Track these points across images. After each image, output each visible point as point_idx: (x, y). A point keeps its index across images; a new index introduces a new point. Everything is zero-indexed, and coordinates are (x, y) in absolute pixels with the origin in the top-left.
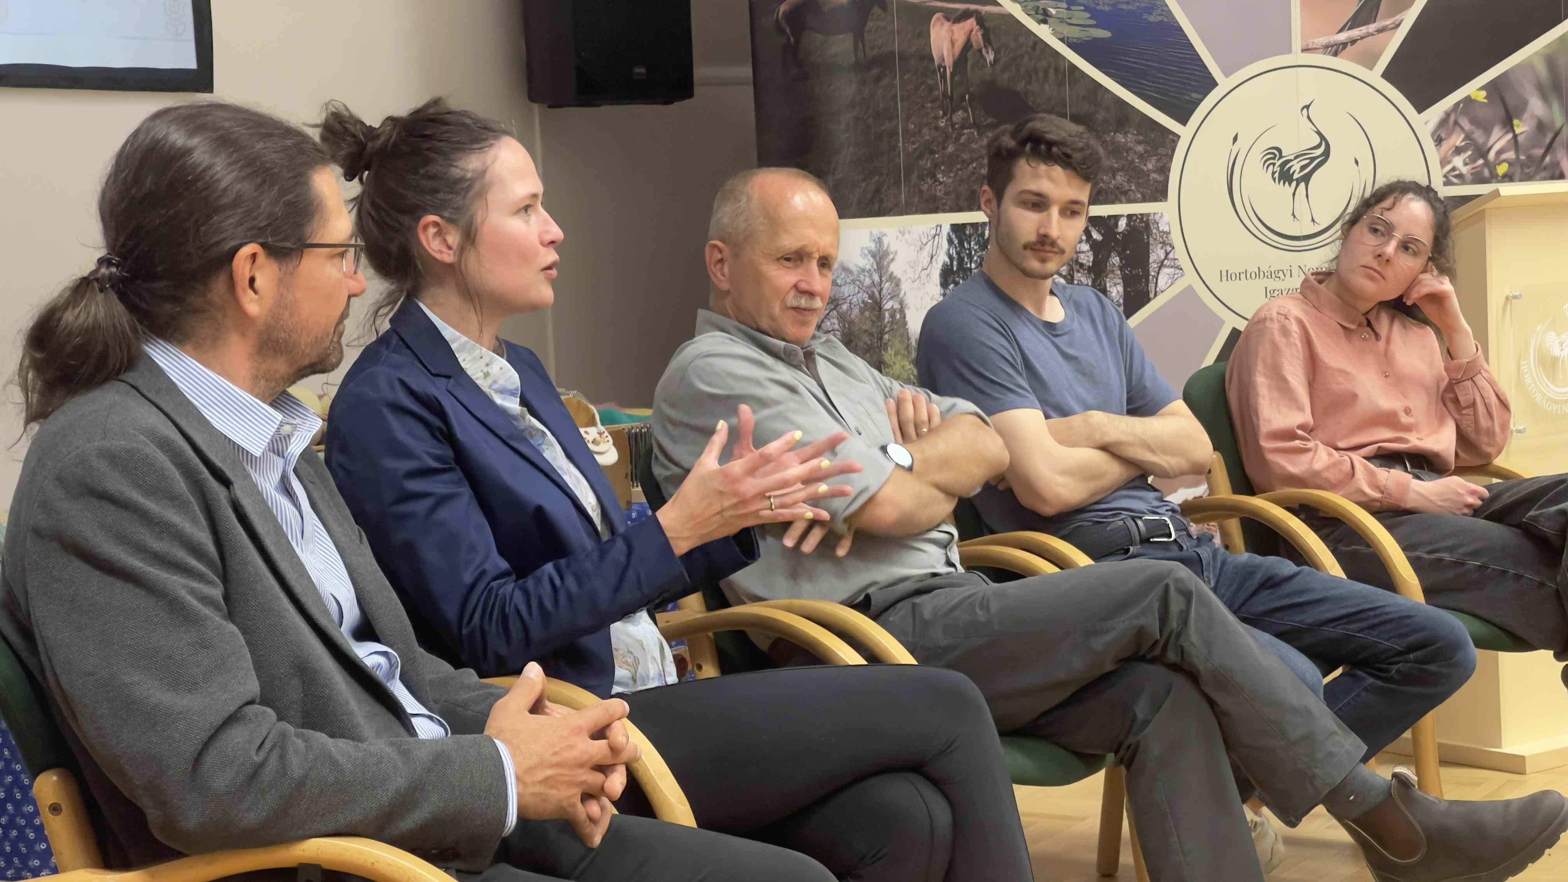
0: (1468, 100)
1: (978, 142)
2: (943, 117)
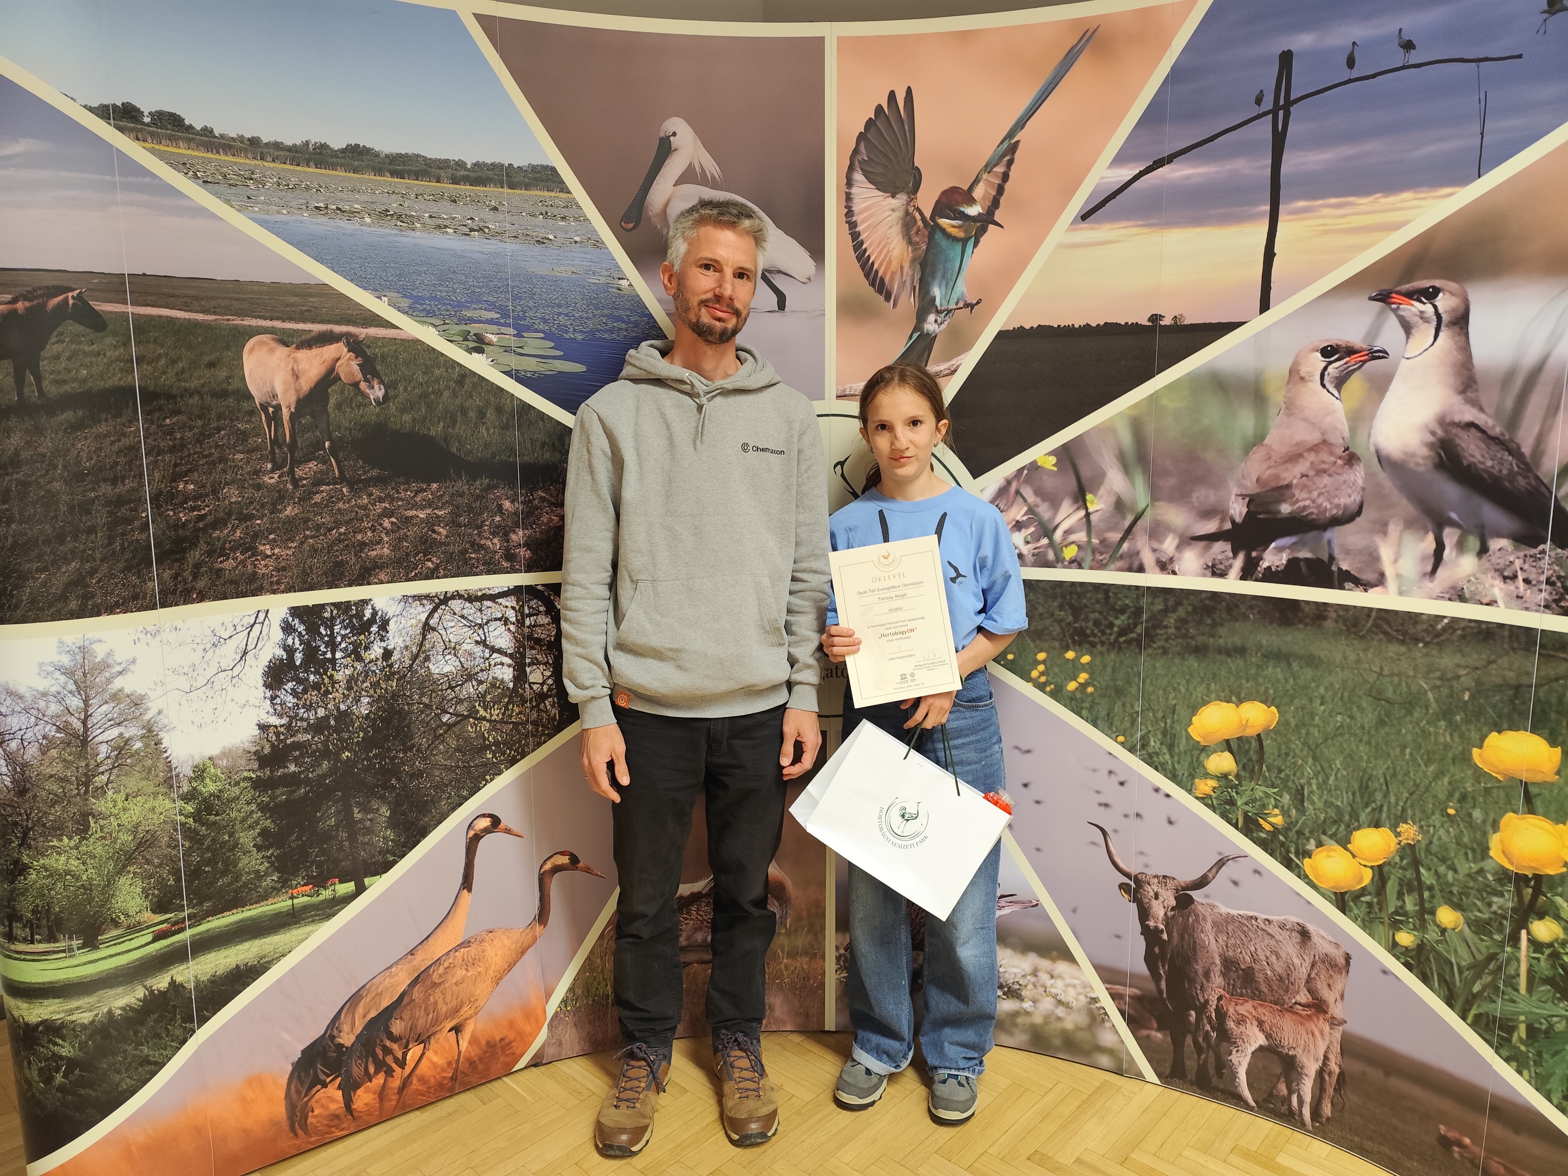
0: (1034, 467)
1: (349, 501)
2: (272, 471)
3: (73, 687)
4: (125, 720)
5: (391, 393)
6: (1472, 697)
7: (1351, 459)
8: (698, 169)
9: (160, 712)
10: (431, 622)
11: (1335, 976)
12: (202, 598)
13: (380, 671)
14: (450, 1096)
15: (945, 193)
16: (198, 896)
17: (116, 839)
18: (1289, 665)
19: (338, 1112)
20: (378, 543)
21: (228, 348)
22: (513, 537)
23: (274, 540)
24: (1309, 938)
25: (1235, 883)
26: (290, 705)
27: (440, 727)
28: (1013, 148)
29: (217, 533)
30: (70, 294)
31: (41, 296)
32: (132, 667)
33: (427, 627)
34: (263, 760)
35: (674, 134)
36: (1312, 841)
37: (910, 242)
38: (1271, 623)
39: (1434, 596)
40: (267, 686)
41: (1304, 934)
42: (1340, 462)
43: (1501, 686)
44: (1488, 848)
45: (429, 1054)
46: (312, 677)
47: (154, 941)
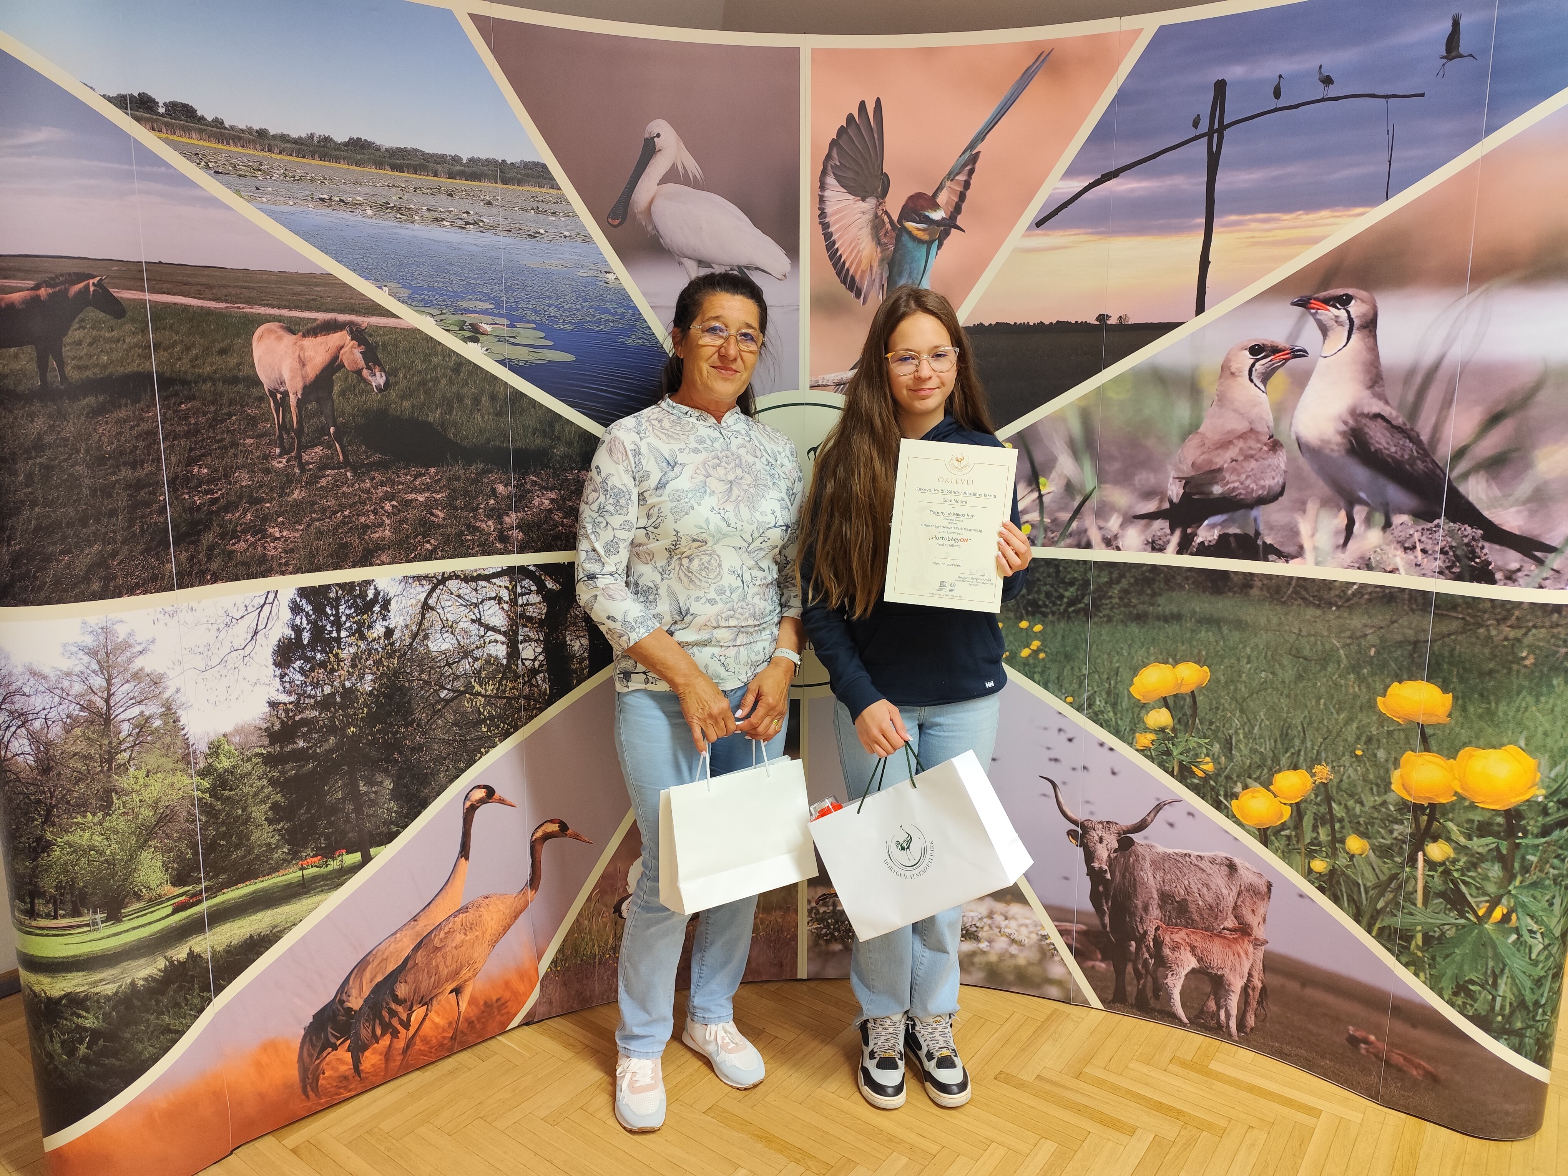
1: (353, 484)
2: (280, 456)
3: (95, 667)
4: (146, 699)
5: (392, 380)
6: (1378, 652)
7: (1275, 445)
8: (681, 170)
9: (178, 691)
10: (431, 602)
11: (1259, 902)
12: (215, 579)
13: (384, 649)
14: (449, 1056)
15: (911, 198)
16: (214, 869)
17: (138, 814)
18: (1220, 628)
19: (347, 1073)
20: (380, 525)
21: (238, 335)
22: (507, 519)
23: (283, 523)
24: (1236, 870)
25: (1171, 825)
26: (298, 683)
27: (438, 702)
28: (974, 159)
29: (229, 516)
30: (91, 281)
31: (62, 283)
32: (152, 647)
33: (426, 607)
34: (273, 736)
35: (658, 135)
36: (1239, 785)
37: (879, 243)
38: (1204, 592)
39: (1346, 565)
40: (277, 664)
41: (1232, 867)
42: (1265, 448)
43: (1401, 642)
44: (1390, 783)
45: (432, 1015)
46: (319, 656)
47: (174, 912)
